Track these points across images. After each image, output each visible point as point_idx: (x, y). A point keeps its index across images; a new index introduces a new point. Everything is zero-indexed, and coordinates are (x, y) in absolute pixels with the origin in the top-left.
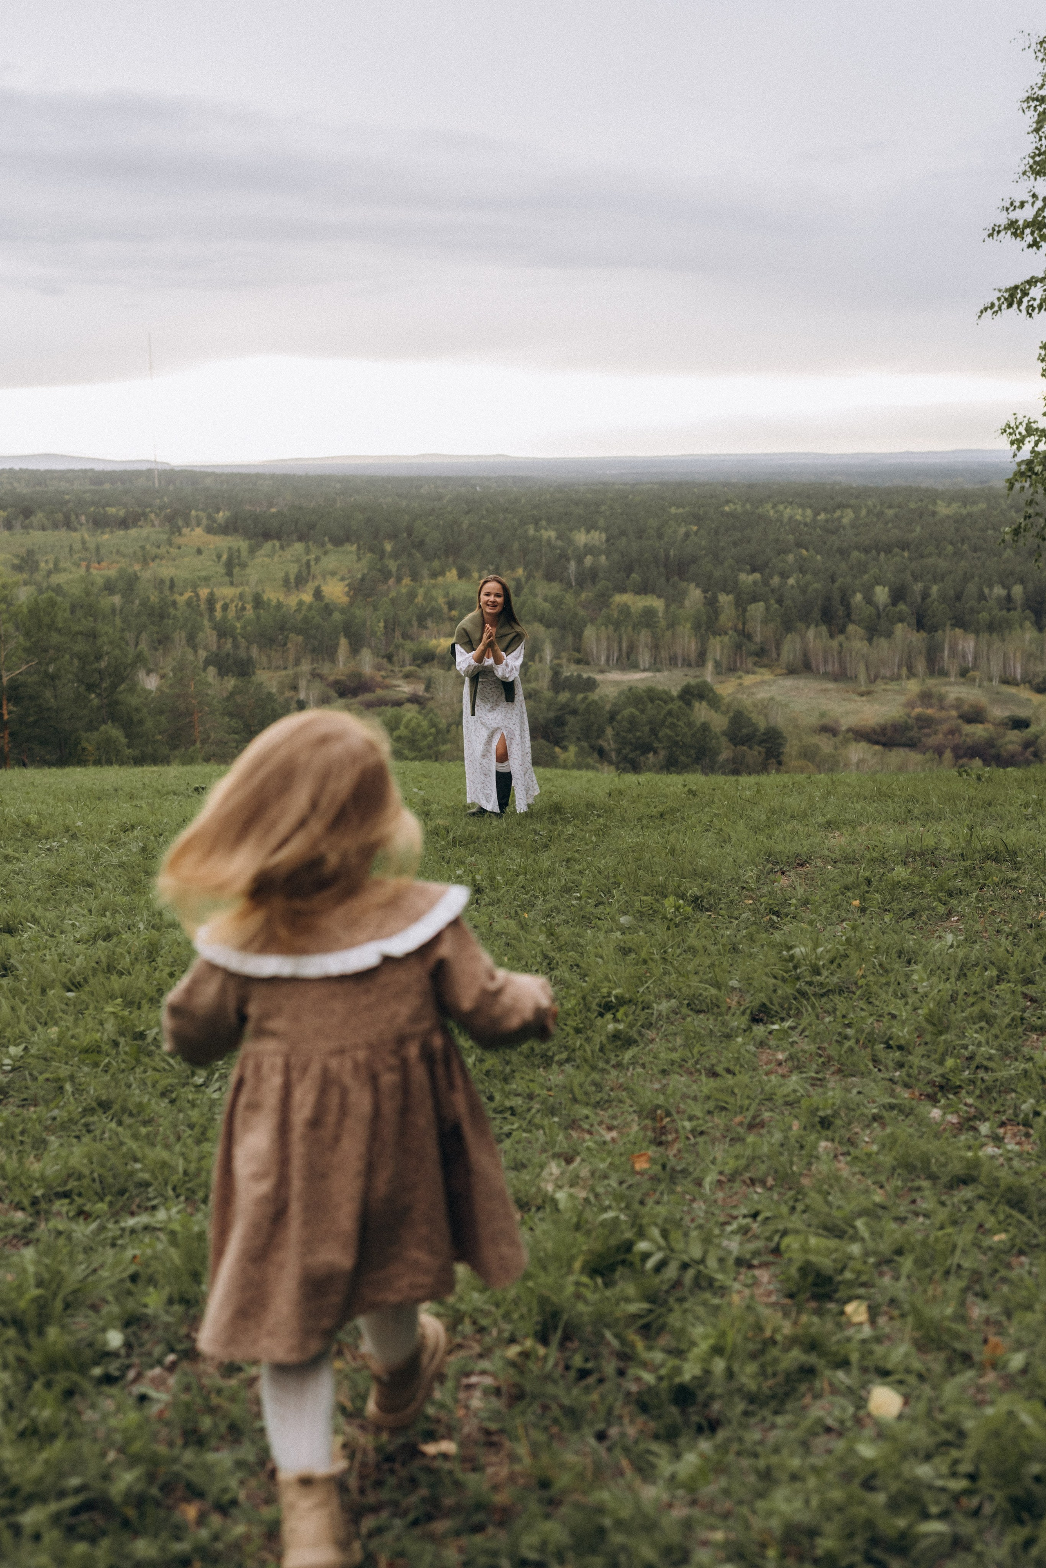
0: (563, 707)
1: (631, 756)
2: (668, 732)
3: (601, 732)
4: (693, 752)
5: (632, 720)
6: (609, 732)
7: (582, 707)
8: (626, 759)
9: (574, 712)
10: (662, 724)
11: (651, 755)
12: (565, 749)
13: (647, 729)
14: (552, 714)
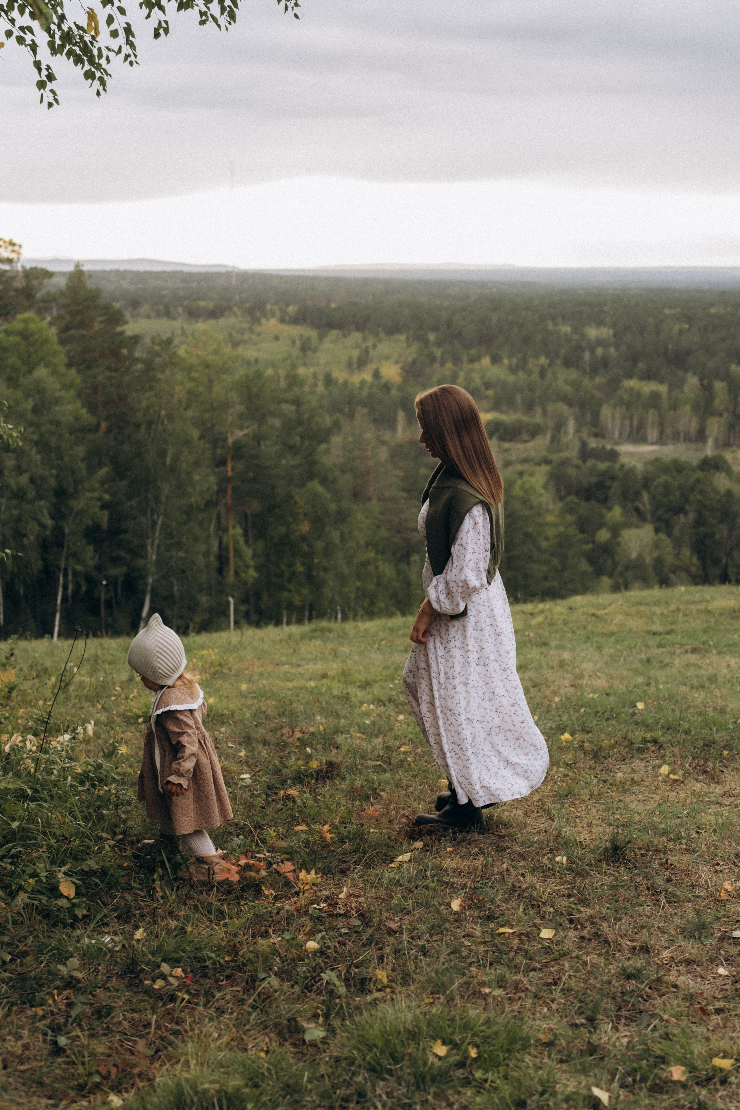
0: (604, 474)
1: (666, 516)
2: (699, 497)
3: (638, 495)
4: (718, 514)
5: (666, 486)
6: (646, 497)
7: (620, 475)
8: (660, 519)
9: (613, 478)
10: (692, 490)
11: (682, 516)
12: (610, 509)
13: (678, 494)
14: (594, 479)
